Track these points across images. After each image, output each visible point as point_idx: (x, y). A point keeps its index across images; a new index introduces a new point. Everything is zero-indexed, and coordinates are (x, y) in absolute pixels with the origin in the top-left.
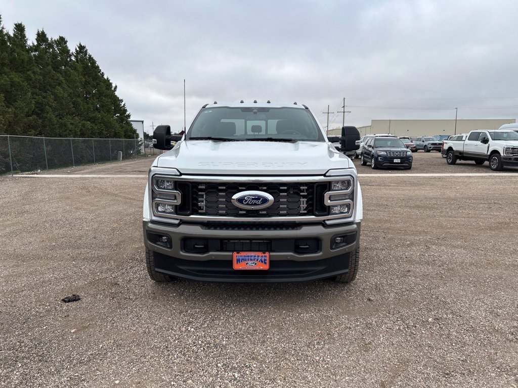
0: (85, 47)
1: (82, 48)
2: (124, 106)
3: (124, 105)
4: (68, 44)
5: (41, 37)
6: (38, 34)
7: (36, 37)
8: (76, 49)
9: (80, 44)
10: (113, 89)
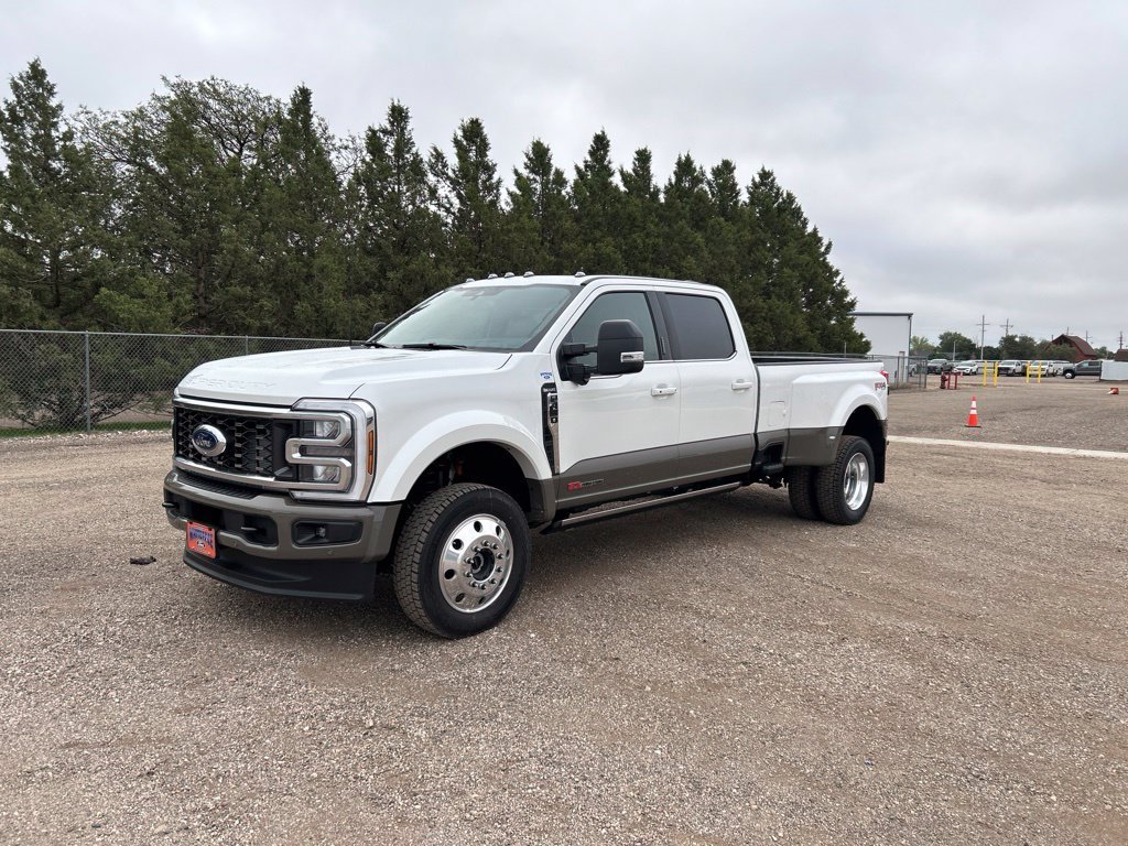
0: (772, 174)
1: (765, 175)
2: (840, 285)
3: (841, 281)
4: (736, 173)
5: (685, 167)
6: (679, 163)
7: (674, 167)
8: (753, 180)
9: (763, 170)
10: (823, 249)
